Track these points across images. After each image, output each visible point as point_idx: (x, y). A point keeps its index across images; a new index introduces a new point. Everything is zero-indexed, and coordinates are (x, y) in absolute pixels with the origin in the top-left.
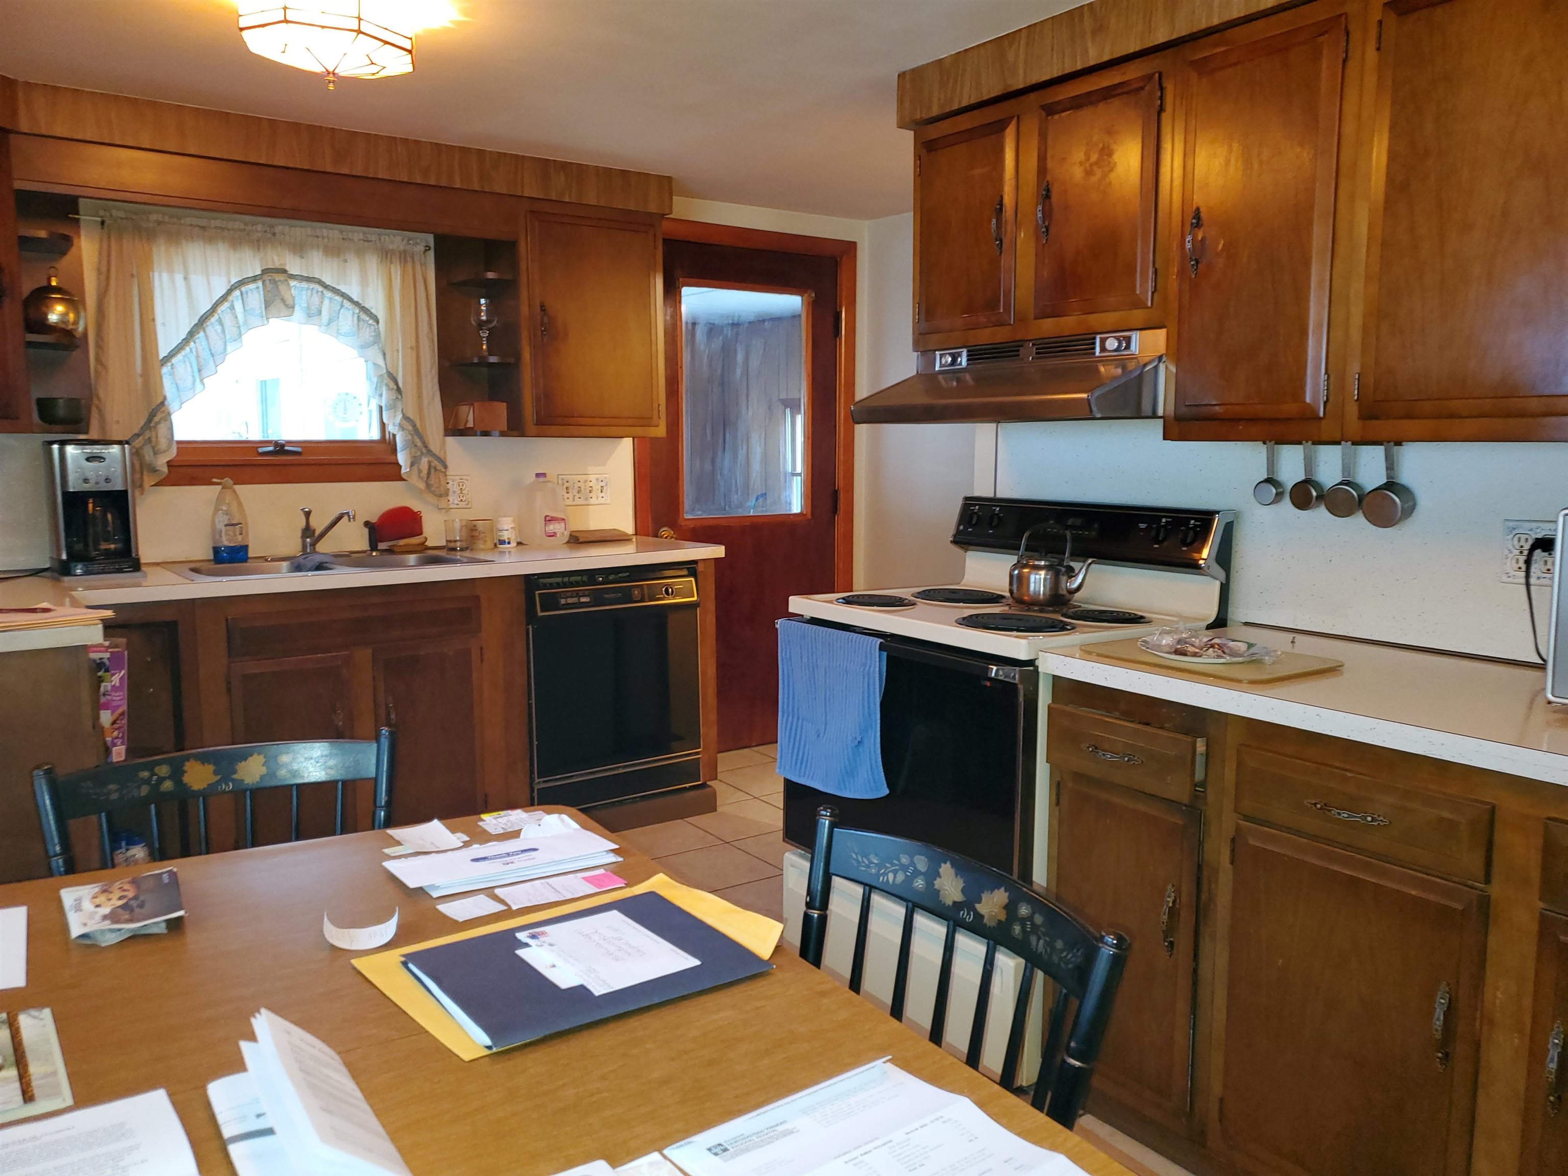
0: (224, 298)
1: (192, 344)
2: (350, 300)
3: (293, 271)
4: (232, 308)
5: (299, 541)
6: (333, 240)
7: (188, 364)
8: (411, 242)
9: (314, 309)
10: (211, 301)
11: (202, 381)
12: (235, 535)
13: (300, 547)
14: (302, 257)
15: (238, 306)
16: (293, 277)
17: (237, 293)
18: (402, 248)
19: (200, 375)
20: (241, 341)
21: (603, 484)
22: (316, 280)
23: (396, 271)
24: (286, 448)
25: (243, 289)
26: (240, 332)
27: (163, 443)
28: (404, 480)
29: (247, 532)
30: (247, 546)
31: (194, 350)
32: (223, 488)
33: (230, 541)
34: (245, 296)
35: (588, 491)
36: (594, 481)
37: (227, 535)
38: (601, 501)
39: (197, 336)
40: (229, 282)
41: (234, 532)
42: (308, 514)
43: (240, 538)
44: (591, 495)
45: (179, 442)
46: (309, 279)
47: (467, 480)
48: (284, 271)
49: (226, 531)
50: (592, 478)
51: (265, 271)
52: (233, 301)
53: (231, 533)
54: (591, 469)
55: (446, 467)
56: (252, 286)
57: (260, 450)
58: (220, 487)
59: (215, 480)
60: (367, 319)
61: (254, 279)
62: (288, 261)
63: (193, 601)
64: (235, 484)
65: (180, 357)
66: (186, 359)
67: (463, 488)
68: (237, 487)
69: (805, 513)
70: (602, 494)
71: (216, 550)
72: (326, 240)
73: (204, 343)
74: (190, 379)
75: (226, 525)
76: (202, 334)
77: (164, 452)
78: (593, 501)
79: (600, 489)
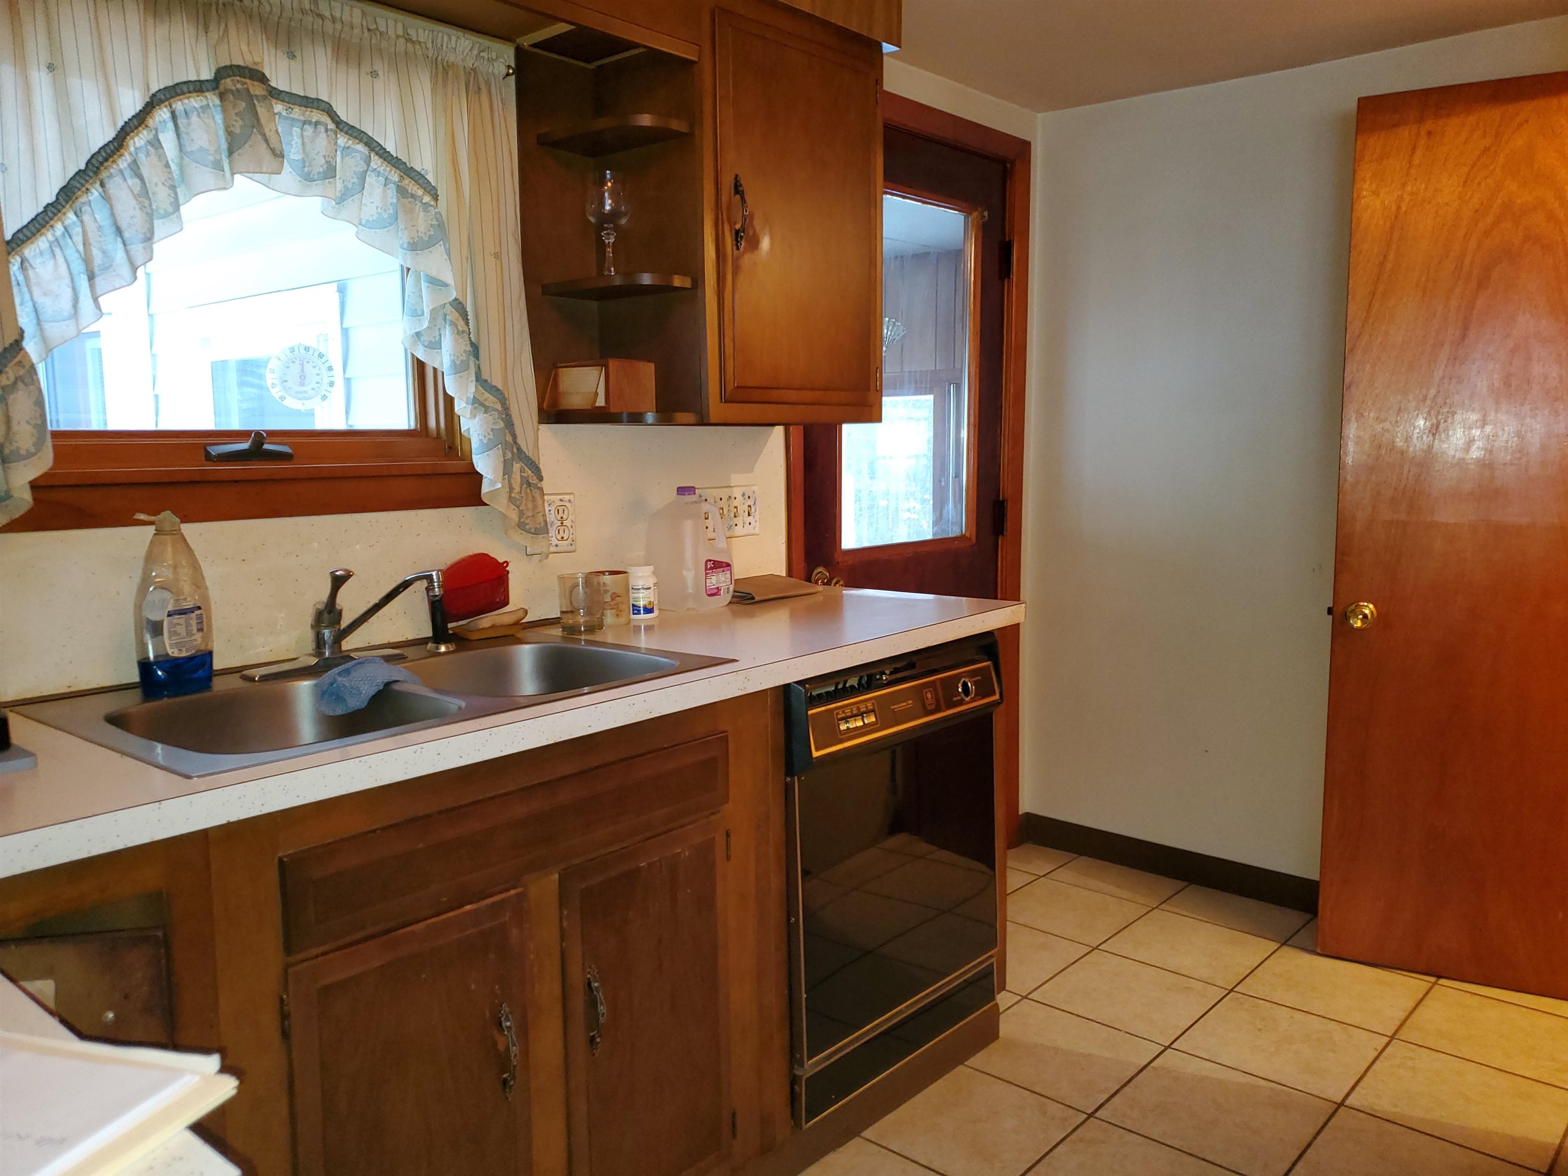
0: (140, 119)
1: (71, 217)
2: (384, 154)
3: (279, 82)
4: (156, 143)
5: (310, 635)
6: (352, 28)
7: (61, 260)
8: (485, 54)
9: (319, 164)
10: (115, 125)
11: (96, 300)
12: (190, 634)
13: (310, 646)
14: (292, 56)
15: (168, 139)
16: (275, 94)
17: (162, 114)
18: (469, 64)
19: (92, 287)
20: (179, 217)
21: (750, 502)
22: (322, 106)
23: (461, 106)
24: (266, 446)
25: (179, 106)
26: (176, 198)
27: (24, 438)
28: (486, 504)
29: (210, 626)
30: (210, 653)
31: (77, 231)
32: (158, 532)
33: (179, 645)
34: (182, 121)
35: (733, 515)
36: (739, 497)
37: (172, 634)
38: (749, 529)
39: (83, 199)
40: (148, 89)
41: (188, 625)
42: (338, 582)
43: (198, 636)
44: (736, 521)
45: (56, 435)
46: (307, 102)
47: (570, 501)
48: (262, 78)
49: (170, 623)
50: (737, 493)
51: (222, 73)
52: (156, 130)
53: (182, 630)
54: (736, 479)
55: (541, 479)
56: (195, 102)
57: (215, 450)
58: (151, 530)
59: (142, 517)
60: (420, 192)
61: (198, 87)
62: (266, 58)
63: (204, 834)
64: (182, 522)
65: (42, 242)
66: (57, 251)
67: (565, 517)
68: (188, 530)
69: (968, 535)
70: (750, 519)
71: (145, 667)
72: (338, 26)
73: (102, 216)
74: (67, 294)
75: (170, 615)
76: (95, 193)
77: (30, 455)
78: (739, 531)
79: (746, 509)
